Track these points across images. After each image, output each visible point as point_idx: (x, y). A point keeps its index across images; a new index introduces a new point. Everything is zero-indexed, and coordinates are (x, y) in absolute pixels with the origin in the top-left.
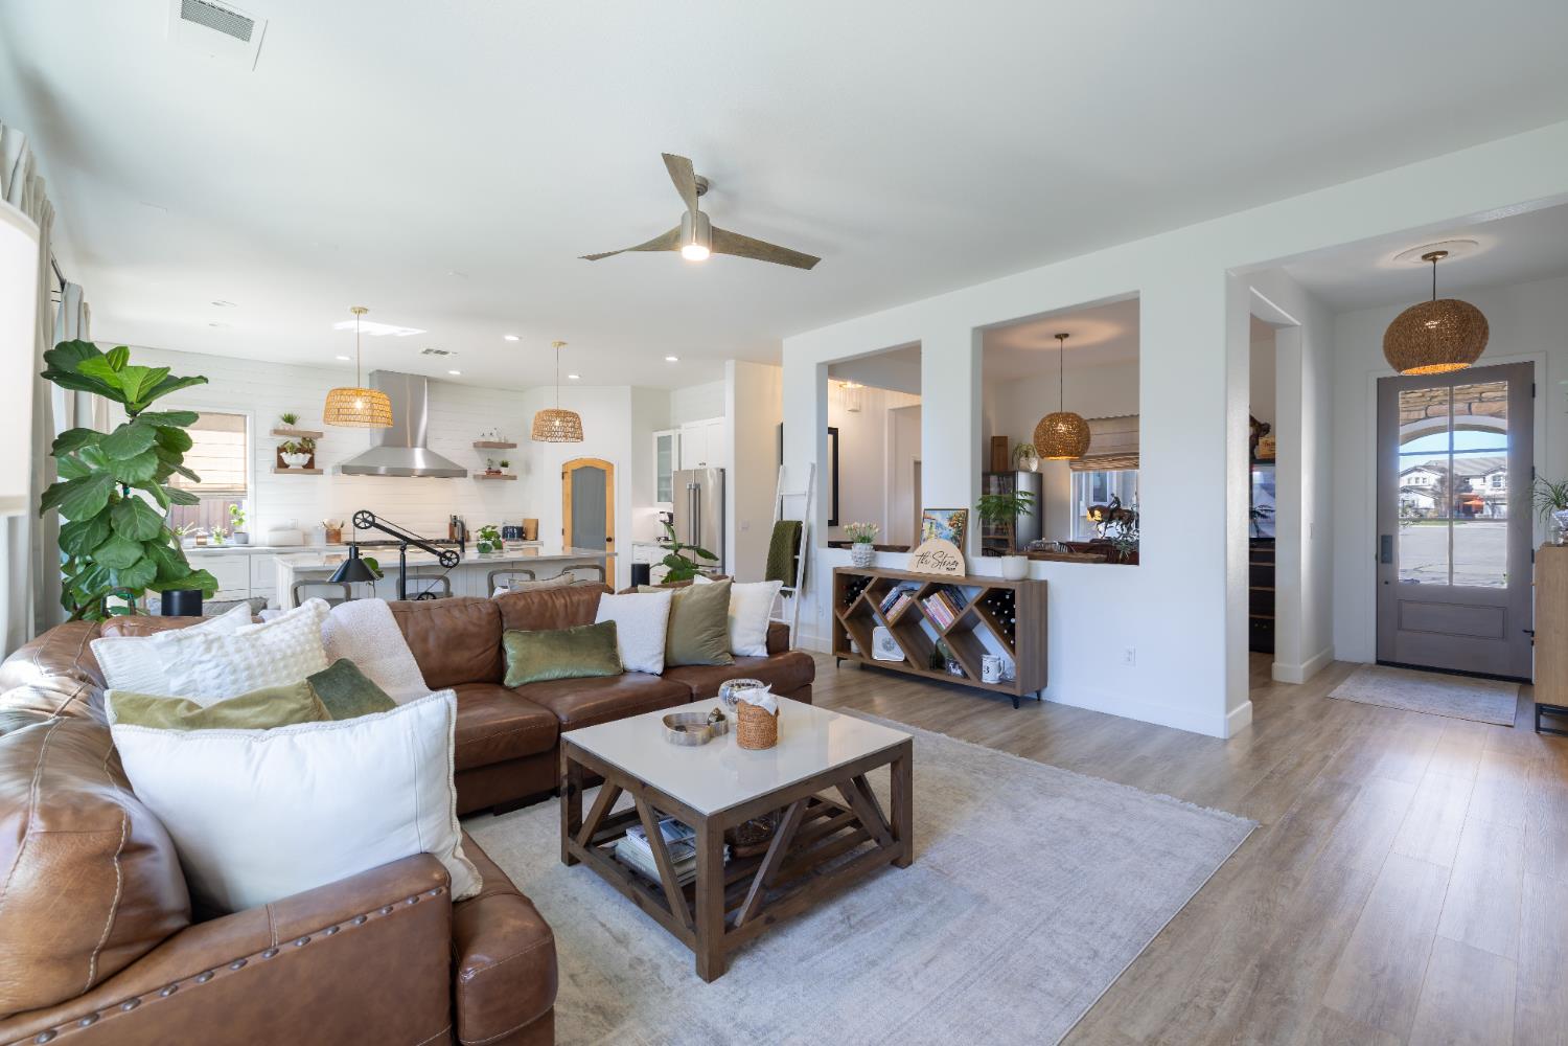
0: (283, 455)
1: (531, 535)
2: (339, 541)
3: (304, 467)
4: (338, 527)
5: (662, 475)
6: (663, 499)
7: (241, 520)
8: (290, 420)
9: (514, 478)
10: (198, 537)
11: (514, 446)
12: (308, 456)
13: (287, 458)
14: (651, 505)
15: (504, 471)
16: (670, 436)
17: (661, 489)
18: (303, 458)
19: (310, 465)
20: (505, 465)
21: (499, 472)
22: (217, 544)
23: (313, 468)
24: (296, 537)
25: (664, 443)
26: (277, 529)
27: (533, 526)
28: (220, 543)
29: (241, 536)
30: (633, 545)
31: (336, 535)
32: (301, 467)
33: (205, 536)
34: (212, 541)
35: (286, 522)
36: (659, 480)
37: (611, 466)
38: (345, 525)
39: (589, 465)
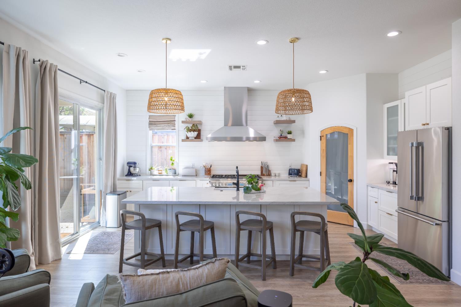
0: (187, 133)
1: (304, 175)
2: (210, 174)
3: (195, 138)
4: (210, 167)
5: (390, 136)
6: (391, 153)
7: (173, 163)
9: (294, 140)
10: (159, 171)
11: (294, 122)
12: (197, 133)
13: (189, 134)
14: (382, 157)
15: (289, 136)
16: (397, 106)
17: (390, 146)
18: (195, 134)
19: (198, 137)
20: (290, 133)
21: (286, 137)
23: (200, 138)
25: (393, 112)
26: (186, 168)
27: (304, 169)
28: (167, 173)
29: (173, 171)
30: (367, 186)
31: (208, 171)
32: (194, 139)
33: (161, 170)
34: (164, 173)
35: (190, 164)
36: (389, 139)
37: (351, 130)
38: (212, 166)
39: (337, 130)
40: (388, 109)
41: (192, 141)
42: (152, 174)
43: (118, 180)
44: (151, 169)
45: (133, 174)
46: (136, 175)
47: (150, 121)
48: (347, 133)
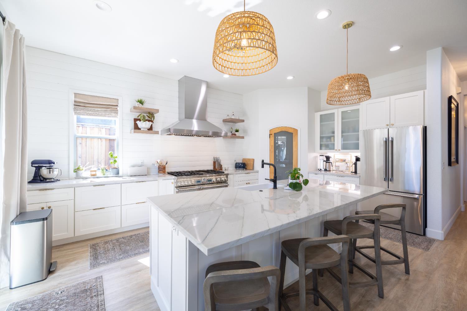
0: (138, 122)
1: (249, 167)
2: (164, 172)
3: (149, 130)
4: (165, 164)
5: (322, 135)
6: (322, 148)
7: (115, 161)
8: (141, 102)
9: (243, 138)
10: (91, 171)
11: (243, 121)
12: (151, 123)
13: (140, 124)
15: (237, 133)
17: (322, 143)
18: (148, 125)
19: (151, 129)
20: (237, 131)
21: (235, 135)
22: (102, 175)
23: (152, 130)
24: (143, 170)
26: (133, 166)
27: (252, 162)
28: (104, 174)
29: (115, 170)
30: (308, 173)
31: (162, 169)
32: (147, 130)
33: (95, 171)
34: (99, 173)
35: (139, 162)
36: (321, 138)
37: (296, 130)
38: (168, 163)
39: (284, 130)
40: (321, 116)
41: (144, 132)
42: (78, 177)
43: (27, 191)
44: (77, 170)
45: (46, 179)
46: (52, 180)
47: (75, 102)
48: (292, 132)
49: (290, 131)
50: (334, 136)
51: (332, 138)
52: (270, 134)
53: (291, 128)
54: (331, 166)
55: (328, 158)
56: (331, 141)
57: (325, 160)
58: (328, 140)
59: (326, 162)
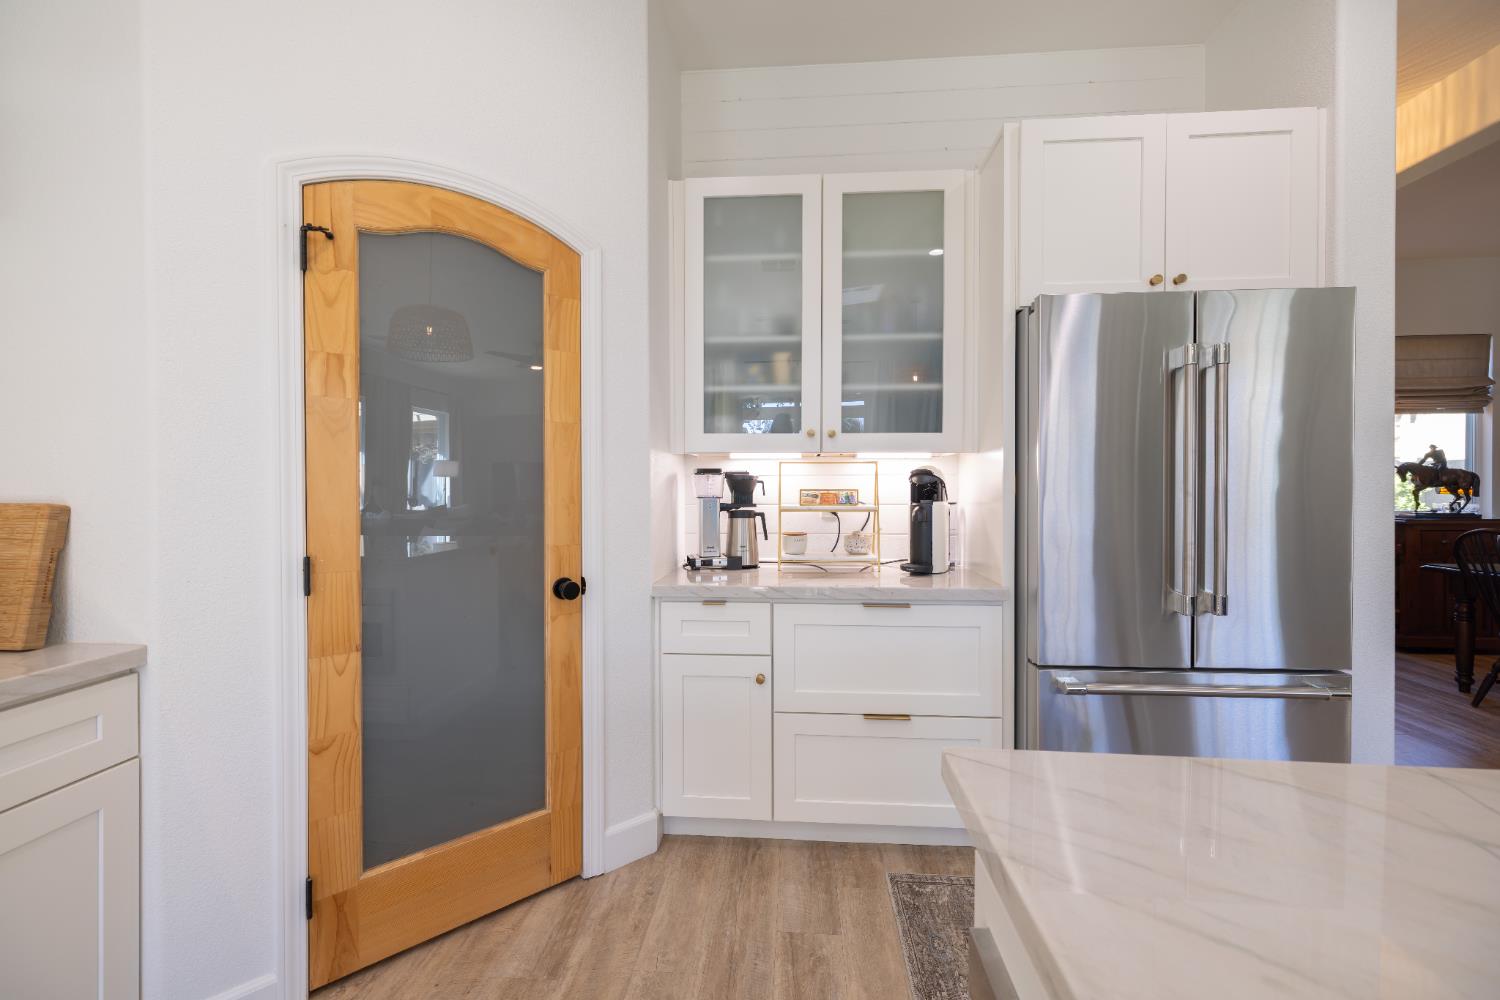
37: (571, 258)
39: (461, 226)
40: (710, 203)
48: (540, 266)
49: (520, 248)
50: (796, 351)
51: (781, 361)
52: (306, 229)
53: (530, 227)
54: (760, 536)
55: (742, 486)
56: (770, 378)
57: (728, 497)
58: (754, 370)
59: (733, 515)
